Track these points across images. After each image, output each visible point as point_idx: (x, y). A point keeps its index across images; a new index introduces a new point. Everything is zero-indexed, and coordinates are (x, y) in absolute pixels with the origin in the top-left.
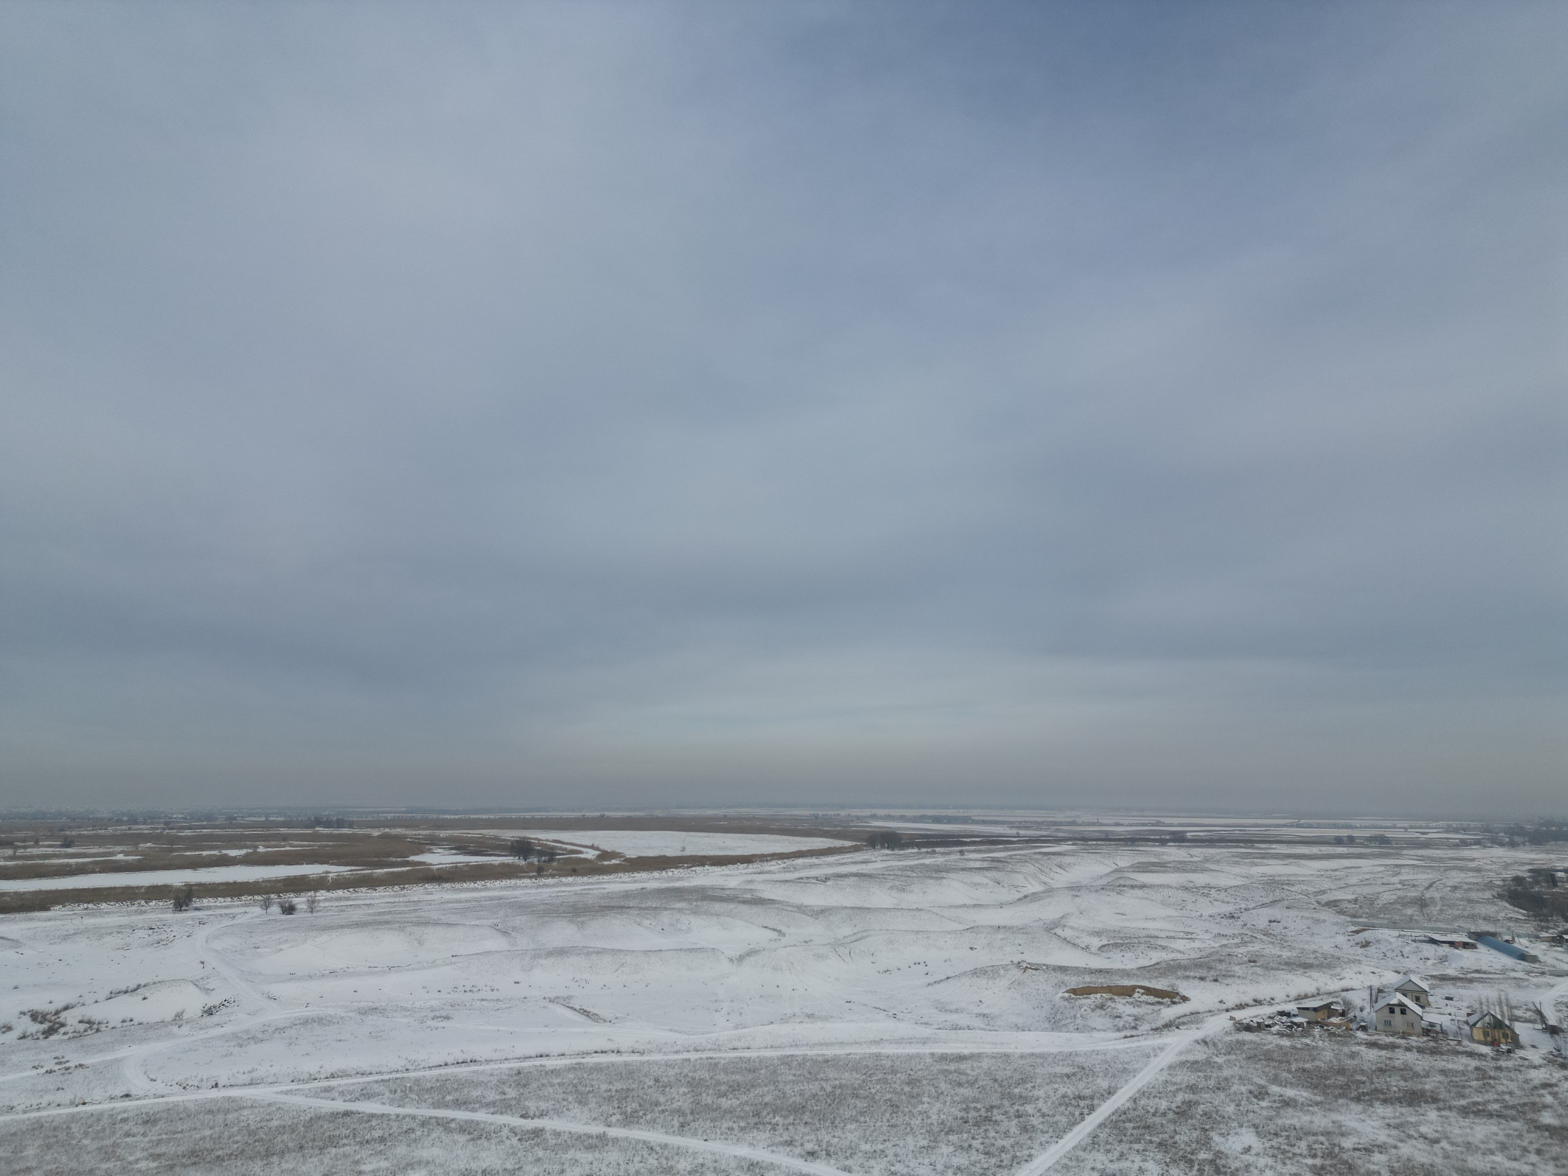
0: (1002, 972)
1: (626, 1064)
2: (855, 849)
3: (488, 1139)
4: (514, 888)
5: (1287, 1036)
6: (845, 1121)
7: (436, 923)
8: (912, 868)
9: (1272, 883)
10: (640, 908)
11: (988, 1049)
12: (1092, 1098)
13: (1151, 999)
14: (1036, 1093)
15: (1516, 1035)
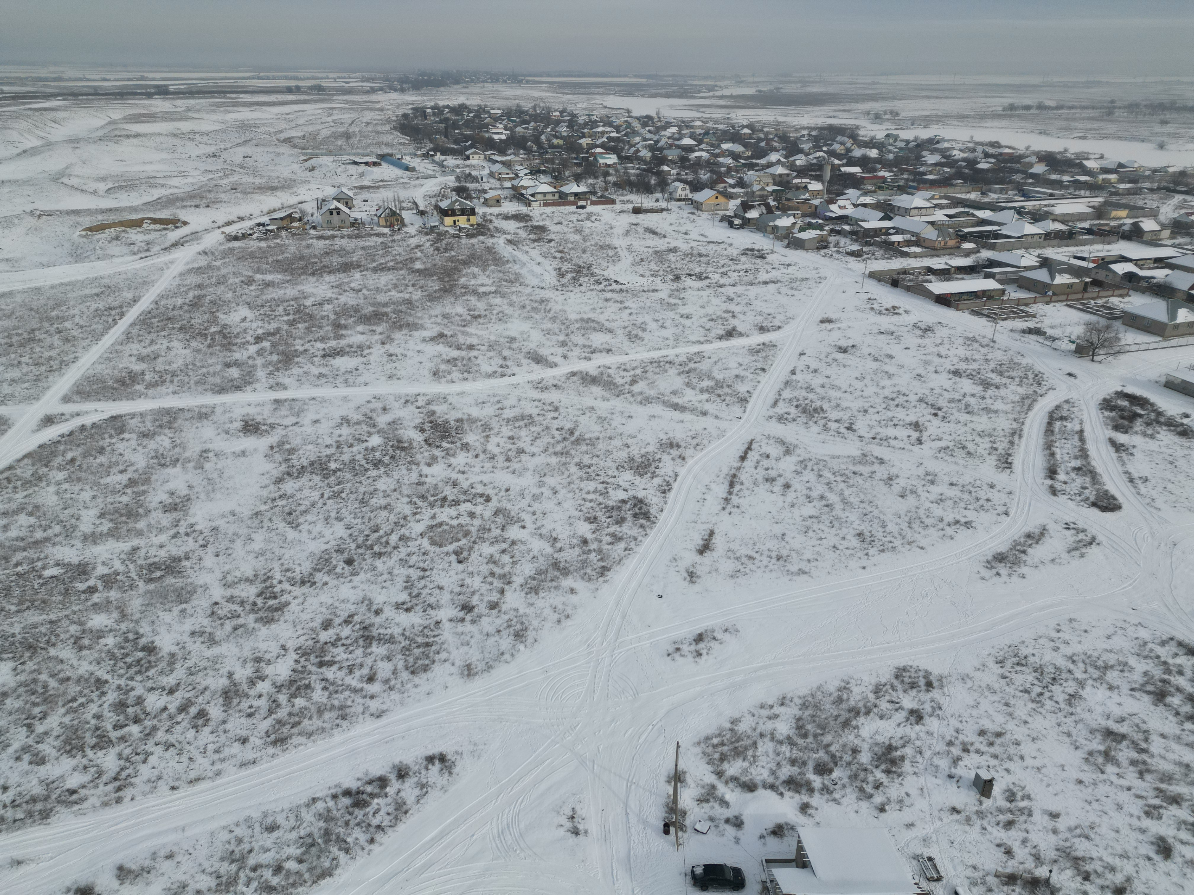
0: (16, 221)
5: (264, 239)
9: (243, 126)
12: (121, 307)
13: (158, 227)
14: (71, 312)
15: (402, 220)
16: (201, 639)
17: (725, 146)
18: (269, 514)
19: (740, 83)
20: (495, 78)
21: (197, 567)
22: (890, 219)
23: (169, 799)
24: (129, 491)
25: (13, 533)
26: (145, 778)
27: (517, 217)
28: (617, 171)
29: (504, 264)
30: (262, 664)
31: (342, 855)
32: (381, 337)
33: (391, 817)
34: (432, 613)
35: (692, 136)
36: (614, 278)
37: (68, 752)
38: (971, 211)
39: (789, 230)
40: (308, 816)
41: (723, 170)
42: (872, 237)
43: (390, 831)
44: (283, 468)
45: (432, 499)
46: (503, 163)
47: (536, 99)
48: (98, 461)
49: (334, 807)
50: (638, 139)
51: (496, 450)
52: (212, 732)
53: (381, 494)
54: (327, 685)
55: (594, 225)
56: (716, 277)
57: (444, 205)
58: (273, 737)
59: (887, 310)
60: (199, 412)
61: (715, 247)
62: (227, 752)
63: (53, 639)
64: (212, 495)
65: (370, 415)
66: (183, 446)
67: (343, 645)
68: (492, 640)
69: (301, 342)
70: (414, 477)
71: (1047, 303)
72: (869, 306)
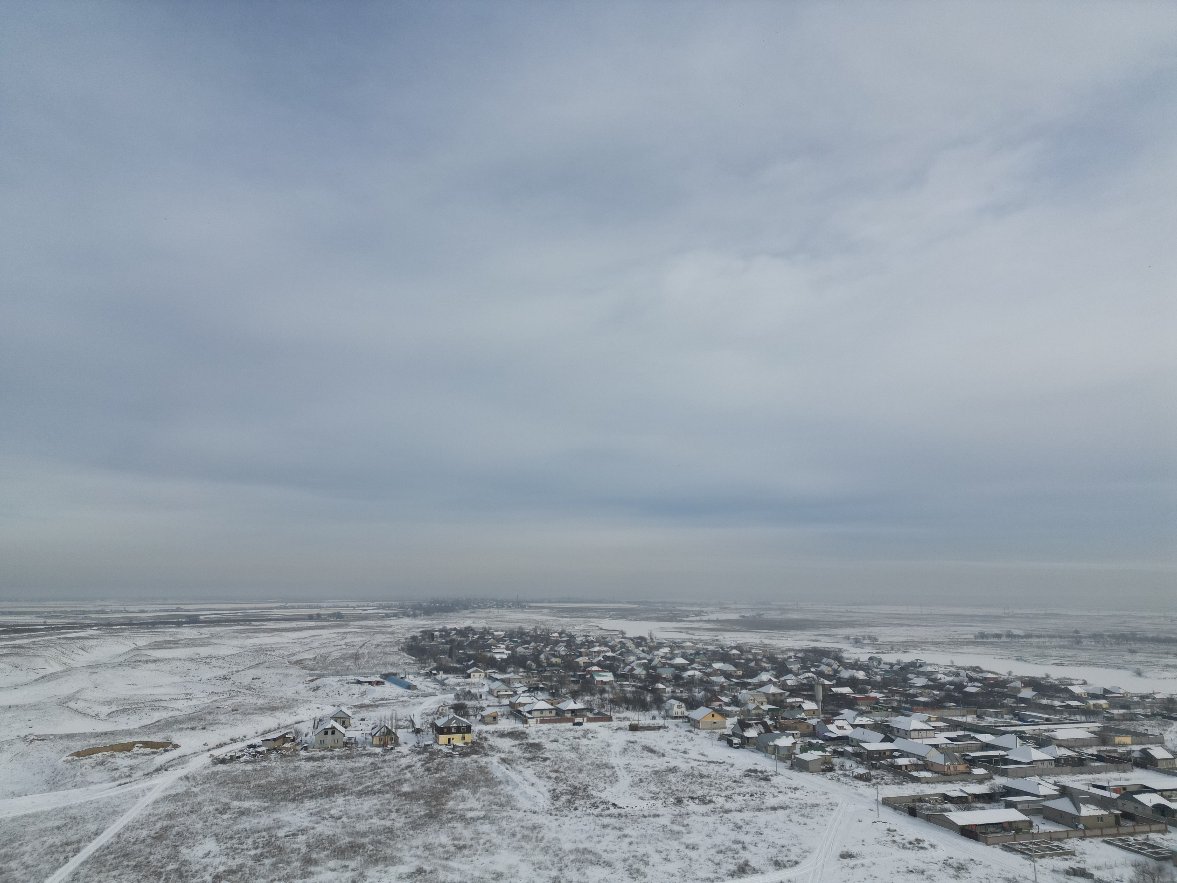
0: (6, 746)
5: (252, 762)
9: (260, 650)
13: (149, 750)
15: (397, 738)
17: (717, 666)
19: (724, 609)
20: (500, 604)
22: (892, 741)
27: (513, 735)
28: (613, 688)
29: (496, 786)
35: (684, 656)
36: (612, 801)
38: (972, 735)
39: (790, 749)
41: (716, 688)
42: (878, 759)
46: (503, 681)
47: (537, 622)
50: (632, 658)
55: (591, 742)
56: (720, 801)
57: (440, 723)
59: (910, 843)
61: (716, 768)
71: (1082, 838)
72: (890, 838)
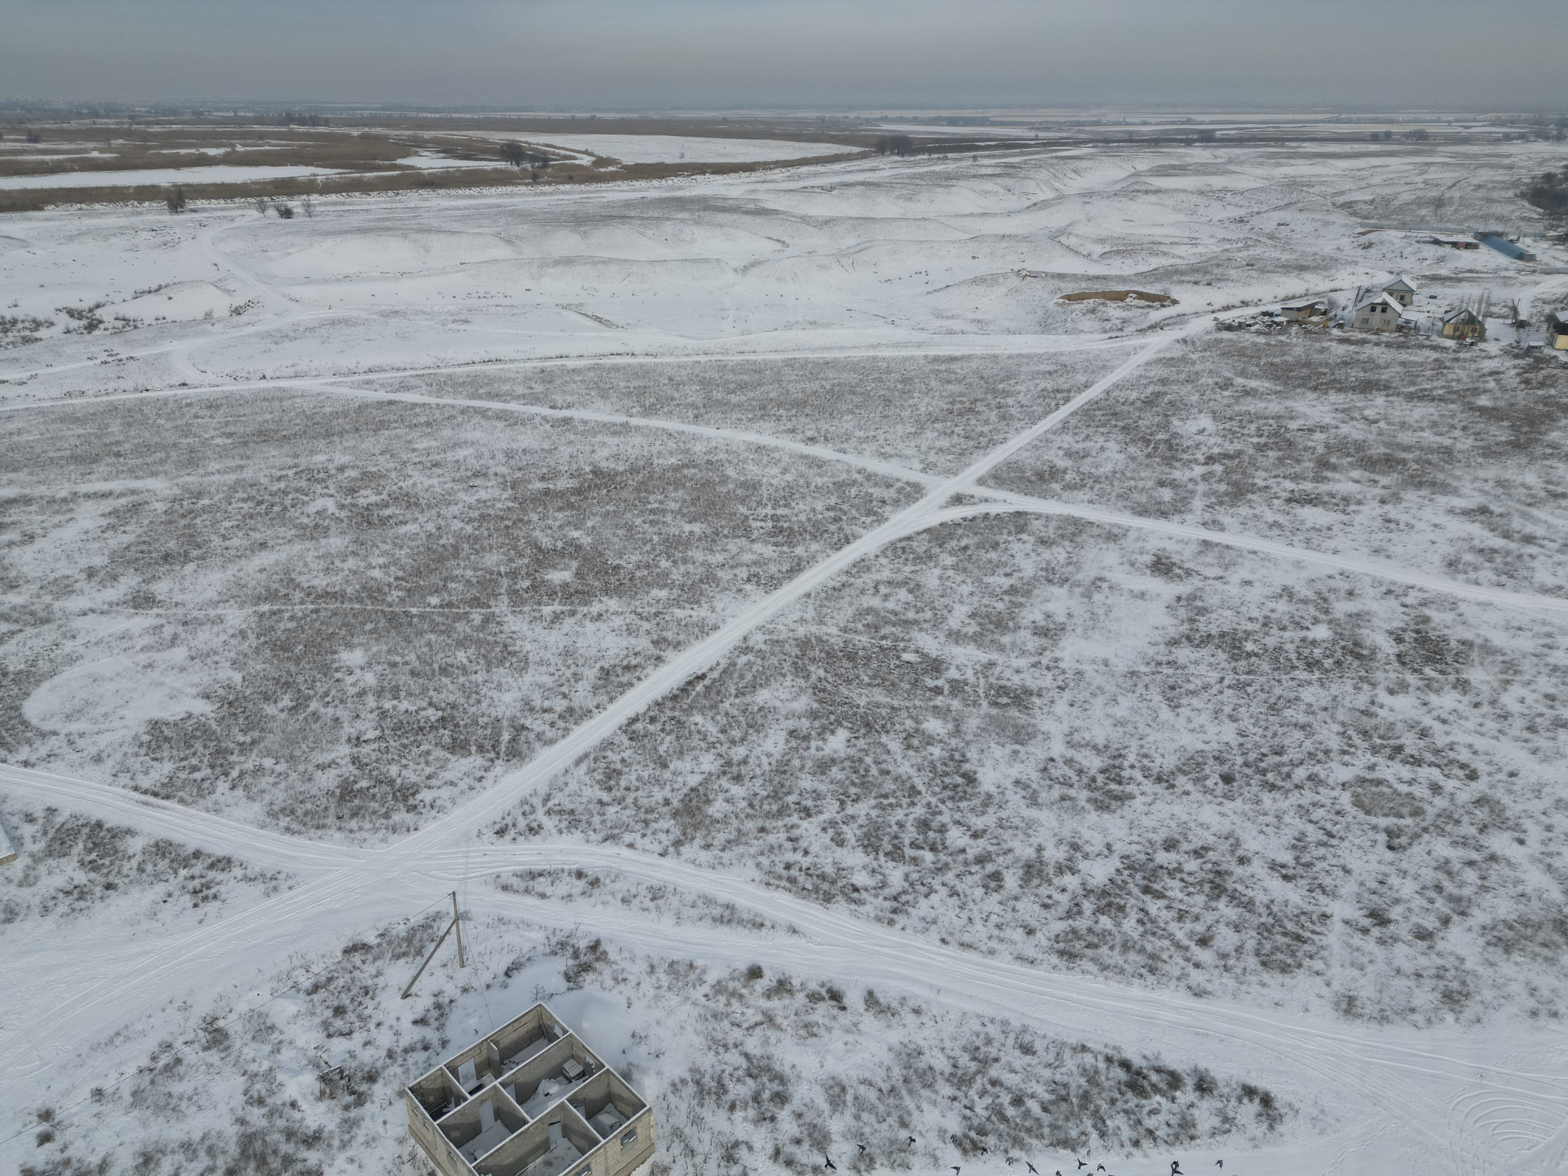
0: (1001, 280)
1: (641, 365)
2: (863, 156)
3: (523, 424)
4: (512, 195)
5: (1265, 334)
6: (842, 414)
7: (438, 231)
8: (921, 176)
9: (1293, 184)
10: (642, 218)
11: (979, 351)
12: (1069, 391)
13: (1143, 303)
14: (1018, 388)
15: (1483, 331)
16: (1024, 793)
18: (1147, 679)
21: (1046, 709)
23: (935, 949)
24: (1007, 598)
25: (890, 605)
26: (922, 914)
30: (1078, 855)
31: (1094, 1136)
32: (1383, 491)
33: (1171, 1131)
34: (1322, 899)
37: (865, 847)
40: (1071, 1063)
43: (1163, 1147)
44: (1185, 628)
45: (1379, 741)
48: (989, 556)
49: (1104, 1072)
51: (1514, 707)
52: (1001, 903)
53: (1303, 707)
54: (1145, 920)
58: (1062, 945)
60: (1109, 532)
62: (1008, 933)
63: (889, 726)
64: (1090, 633)
65: (1327, 595)
66: (1078, 566)
67: (1182, 880)
68: (1401, 983)
69: (1264, 474)
70: (1361, 701)
